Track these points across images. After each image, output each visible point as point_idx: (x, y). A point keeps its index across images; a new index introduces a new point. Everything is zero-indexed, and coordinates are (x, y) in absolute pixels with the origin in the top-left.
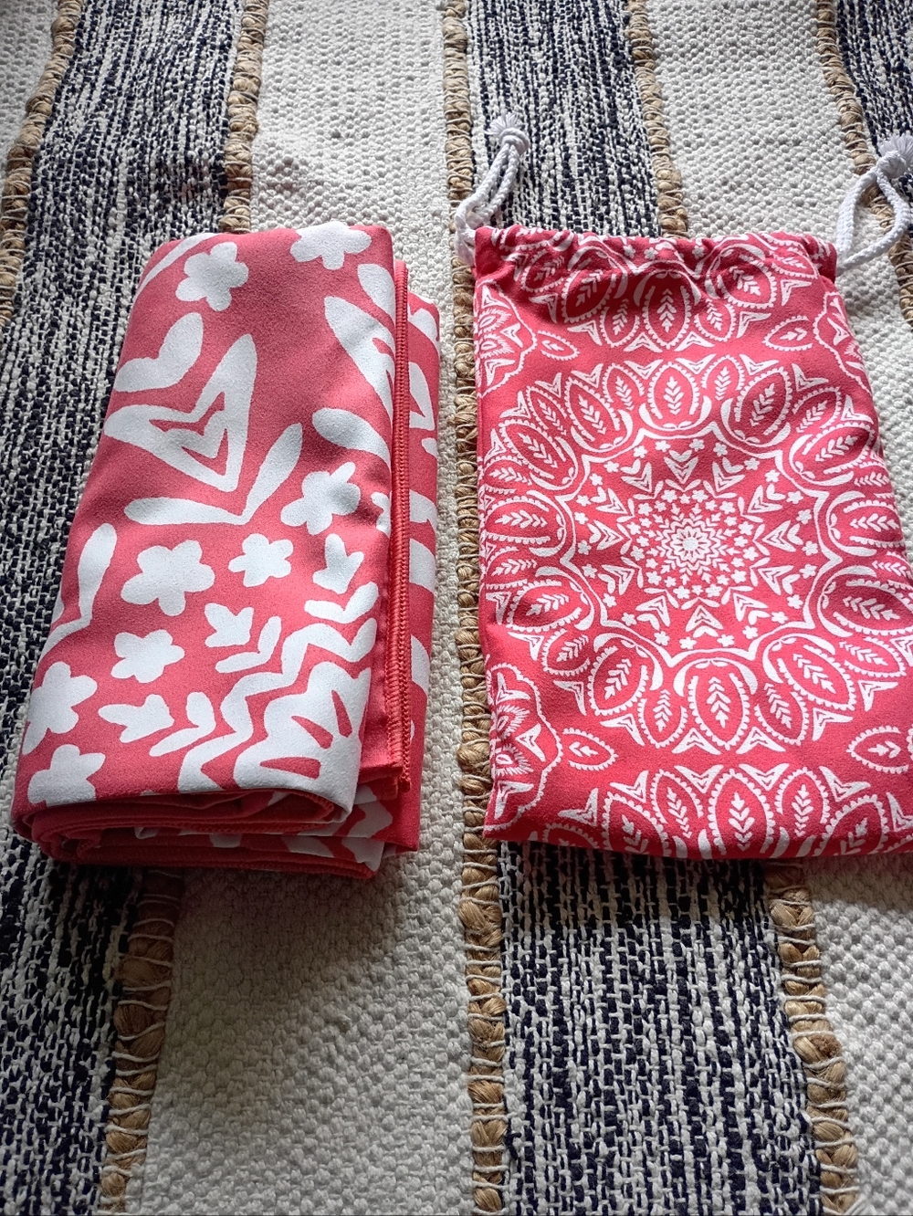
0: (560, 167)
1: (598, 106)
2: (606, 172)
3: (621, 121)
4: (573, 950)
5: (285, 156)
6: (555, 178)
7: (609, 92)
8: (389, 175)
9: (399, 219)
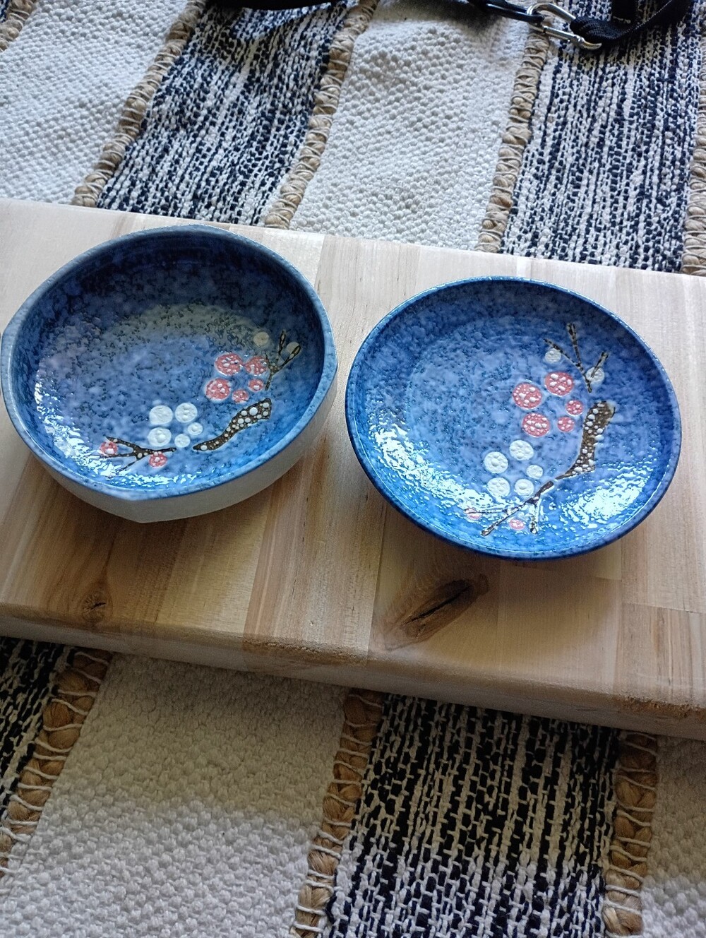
0: (614, 106)
1: (661, 61)
2: (654, 119)
3: (678, 77)
4: (432, 766)
5: (382, 49)
6: (608, 114)
7: (674, 51)
8: (463, 83)
9: (462, 120)
